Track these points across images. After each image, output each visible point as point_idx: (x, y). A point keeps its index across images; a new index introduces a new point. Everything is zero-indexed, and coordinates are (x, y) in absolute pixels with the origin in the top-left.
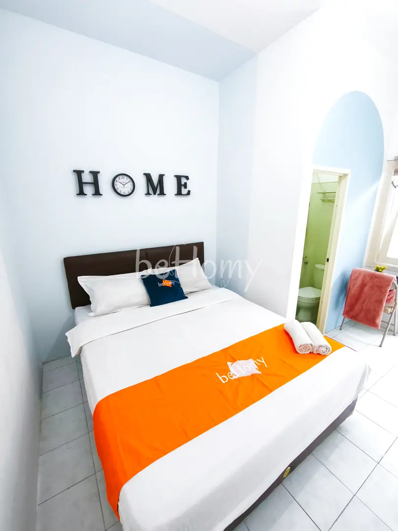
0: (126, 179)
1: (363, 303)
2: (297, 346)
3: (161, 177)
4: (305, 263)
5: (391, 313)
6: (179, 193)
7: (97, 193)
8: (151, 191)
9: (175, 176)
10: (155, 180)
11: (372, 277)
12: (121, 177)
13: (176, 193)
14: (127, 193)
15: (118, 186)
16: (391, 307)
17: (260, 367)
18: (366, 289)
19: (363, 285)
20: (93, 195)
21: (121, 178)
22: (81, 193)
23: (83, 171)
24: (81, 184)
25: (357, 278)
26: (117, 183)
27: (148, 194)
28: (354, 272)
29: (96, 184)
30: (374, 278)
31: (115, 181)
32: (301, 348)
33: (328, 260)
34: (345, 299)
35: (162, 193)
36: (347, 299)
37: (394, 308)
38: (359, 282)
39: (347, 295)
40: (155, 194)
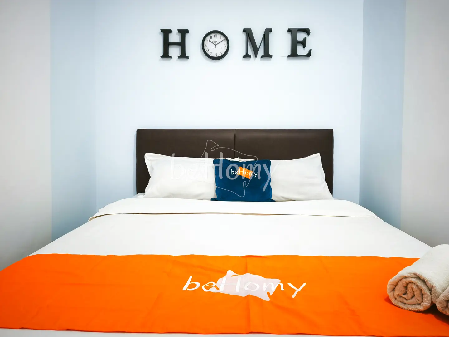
3: (267, 32)
6: (294, 54)
7: (183, 56)
9: (288, 30)
13: (289, 54)
14: (219, 55)
15: (209, 47)
20: (178, 57)
21: (213, 37)
22: (166, 55)
23: (171, 31)
24: (167, 44)
26: (207, 43)
27: (247, 56)
29: (182, 44)
31: (206, 40)
35: (267, 55)
40: (256, 55)
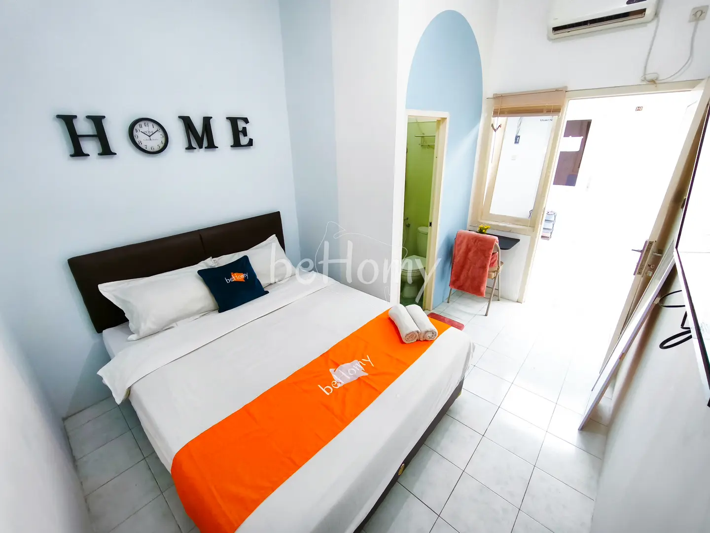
0: (151, 128)
1: (469, 270)
2: (403, 335)
3: (207, 121)
4: (407, 226)
5: (495, 278)
6: (237, 144)
7: (106, 151)
8: (194, 144)
9: (227, 118)
10: (198, 125)
11: (475, 241)
12: (142, 123)
13: (232, 144)
14: (156, 149)
15: (140, 137)
16: (494, 272)
17: (367, 368)
18: (471, 254)
19: (468, 250)
20: (99, 154)
21: (143, 126)
22: (78, 152)
23: (75, 117)
24: (75, 139)
25: (462, 242)
26: (137, 134)
27: (190, 148)
28: (459, 236)
29: (101, 136)
30: (477, 241)
31: (134, 131)
32: (407, 337)
33: (431, 224)
34: (451, 268)
35: (211, 146)
36: (452, 268)
37: (497, 271)
38: (464, 247)
39: (452, 263)
40: (201, 147)
